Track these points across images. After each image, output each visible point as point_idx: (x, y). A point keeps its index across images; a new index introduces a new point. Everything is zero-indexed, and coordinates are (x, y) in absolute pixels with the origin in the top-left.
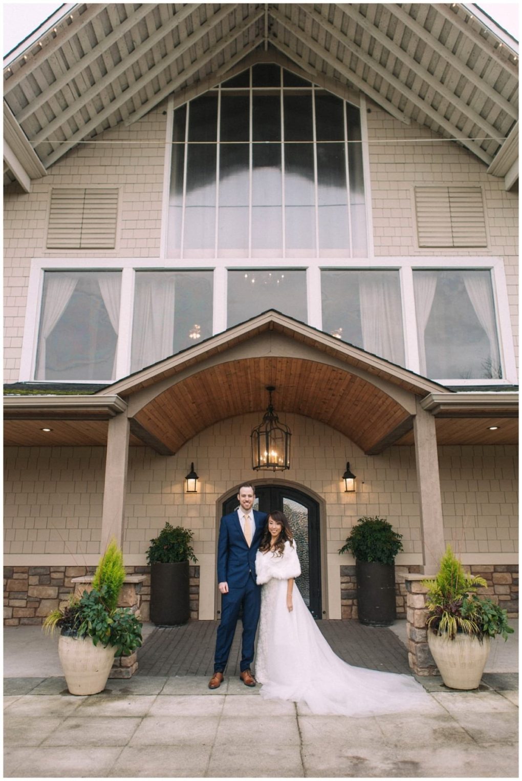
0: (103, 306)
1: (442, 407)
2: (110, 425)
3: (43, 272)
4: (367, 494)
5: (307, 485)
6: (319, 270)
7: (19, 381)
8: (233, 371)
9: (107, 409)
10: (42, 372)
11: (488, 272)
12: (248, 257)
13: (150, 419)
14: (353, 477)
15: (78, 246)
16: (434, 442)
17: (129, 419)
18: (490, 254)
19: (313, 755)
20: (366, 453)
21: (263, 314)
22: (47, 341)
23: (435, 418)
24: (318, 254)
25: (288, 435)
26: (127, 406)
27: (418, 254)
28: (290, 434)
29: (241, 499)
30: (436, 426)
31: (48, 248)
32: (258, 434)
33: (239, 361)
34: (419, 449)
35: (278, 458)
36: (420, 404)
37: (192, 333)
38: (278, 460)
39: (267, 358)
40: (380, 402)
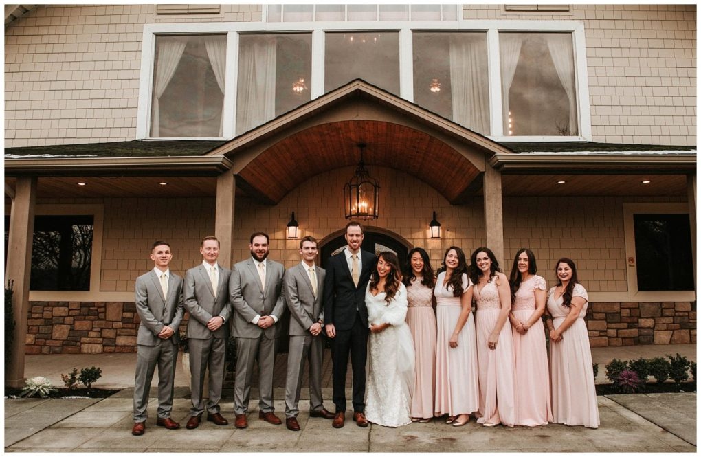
0: (210, 68)
1: (505, 166)
2: (218, 182)
3: (154, 36)
4: (451, 240)
5: (397, 232)
6: (411, 32)
7: (137, 139)
8: (326, 132)
9: (215, 168)
10: (156, 129)
11: (570, 34)
12: (344, 20)
13: (253, 175)
14: (438, 225)
15: (186, 12)
16: (500, 195)
17: (235, 175)
18: (571, 18)
19: (378, 435)
20: (451, 204)
21: (351, 83)
22: (161, 101)
23: (502, 174)
24: (410, 18)
25: (377, 188)
26: (233, 164)
27: (505, 17)
28: (379, 187)
29: (349, 239)
30: (502, 182)
31: (159, 14)
32: (350, 186)
33: (330, 124)
34: (487, 201)
35: (368, 208)
36: (489, 162)
37: (295, 86)
38: (368, 210)
39: (355, 121)
40: (456, 160)
